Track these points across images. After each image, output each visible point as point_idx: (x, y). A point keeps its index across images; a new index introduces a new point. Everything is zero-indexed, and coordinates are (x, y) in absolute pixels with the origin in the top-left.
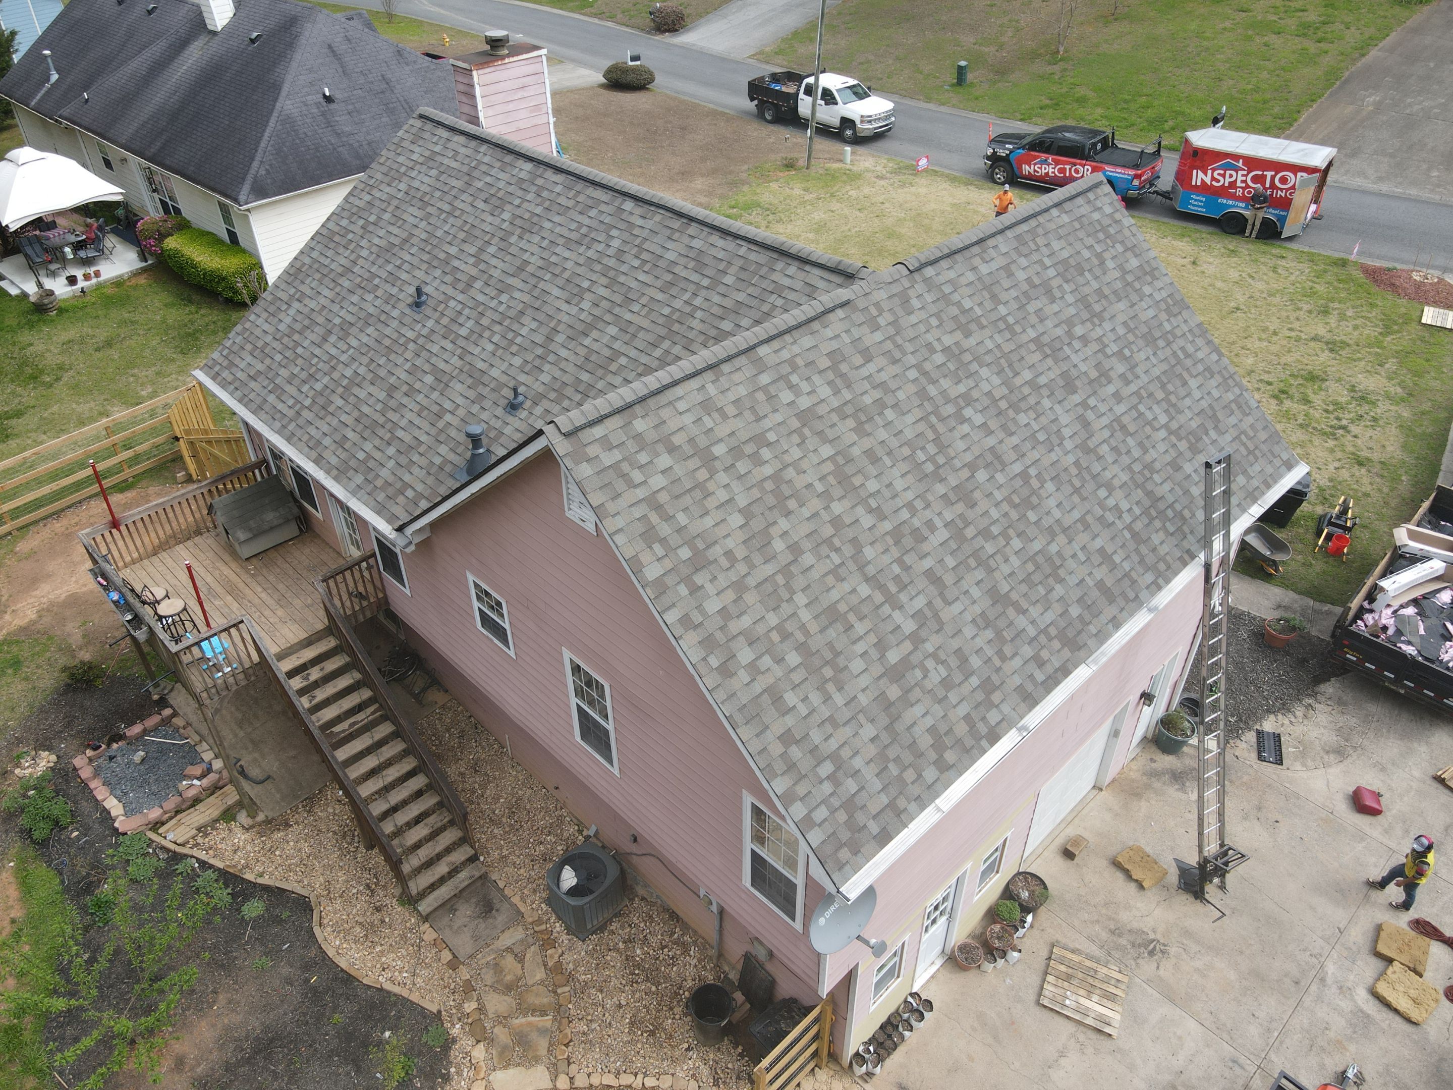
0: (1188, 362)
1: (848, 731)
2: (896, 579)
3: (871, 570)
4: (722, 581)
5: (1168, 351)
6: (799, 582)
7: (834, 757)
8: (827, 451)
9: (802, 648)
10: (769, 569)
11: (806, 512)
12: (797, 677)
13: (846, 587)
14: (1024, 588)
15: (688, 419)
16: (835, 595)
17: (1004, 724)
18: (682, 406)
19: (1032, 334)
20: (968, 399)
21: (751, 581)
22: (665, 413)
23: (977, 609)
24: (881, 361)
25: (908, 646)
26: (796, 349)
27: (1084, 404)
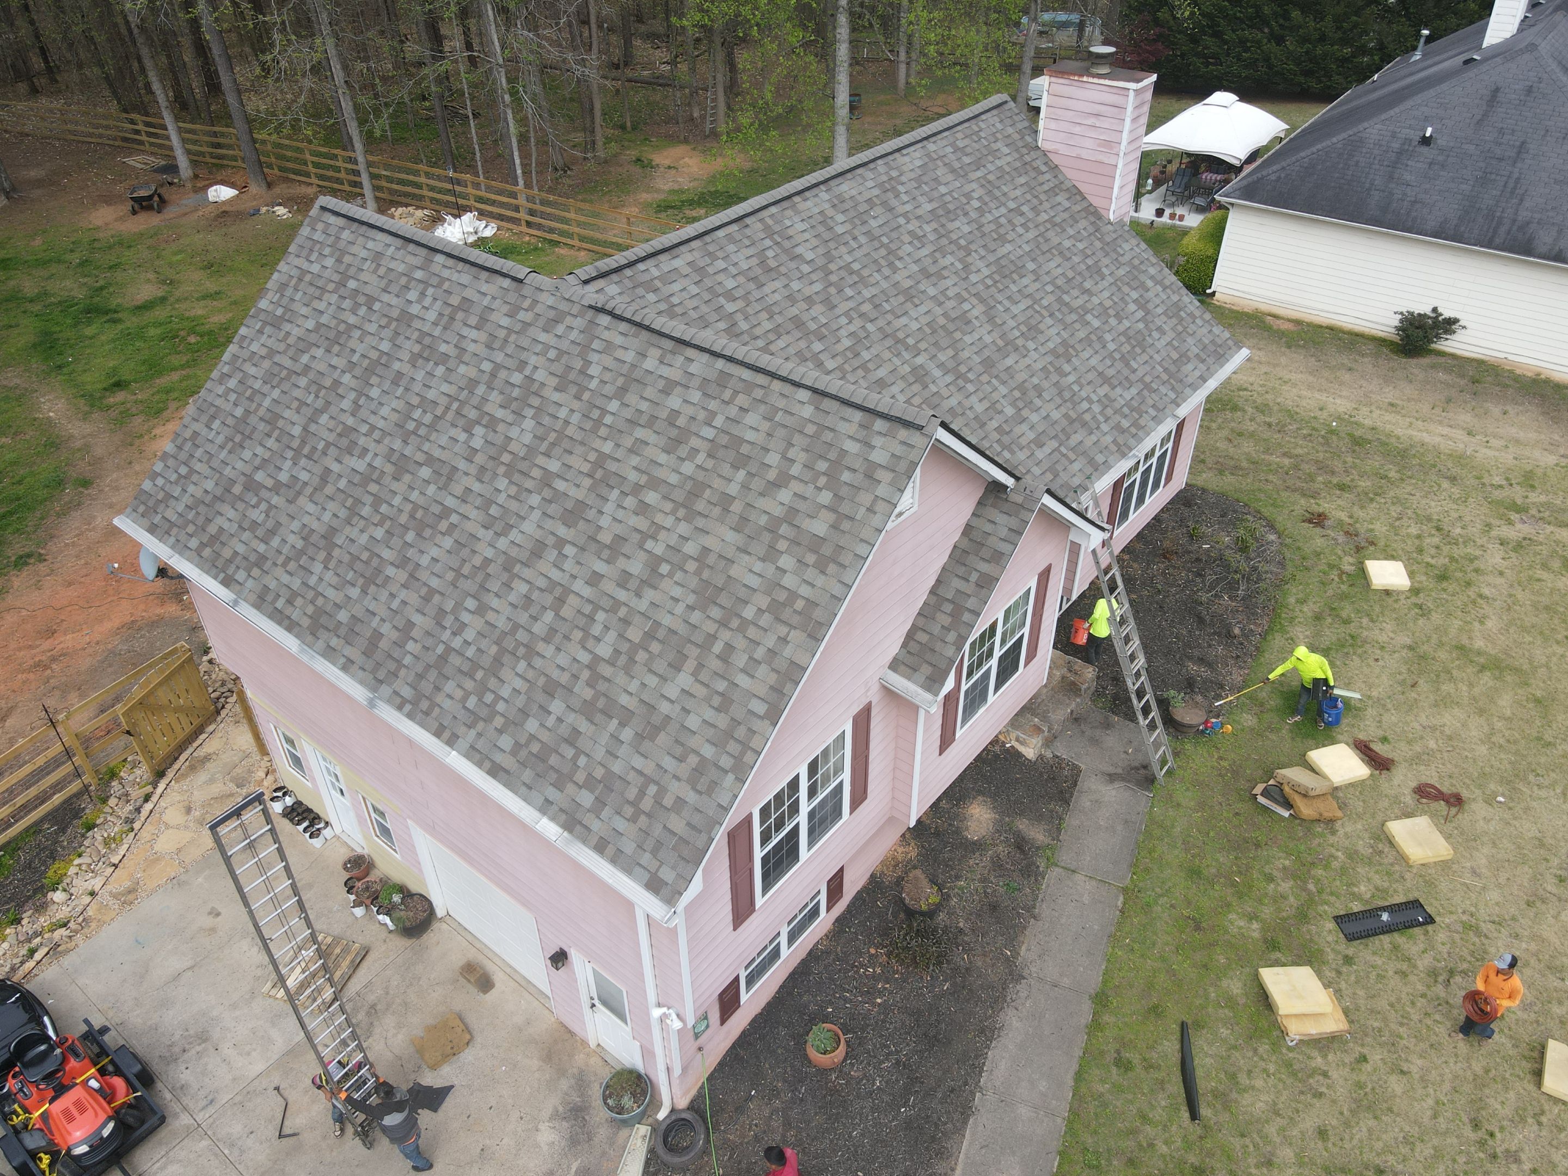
0: (715, 664)
1: (208, 472)
2: (314, 449)
3: (313, 428)
4: (270, 343)
5: (710, 627)
6: (286, 386)
7: (192, 471)
8: (385, 346)
9: (247, 412)
10: (287, 363)
11: (335, 361)
12: (230, 421)
13: (295, 418)
14: (346, 558)
15: (364, 254)
16: (287, 414)
17: (238, 587)
18: (370, 245)
19: (607, 448)
20: (491, 425)
21: (277, 358)
22: (361, 240)
23: (315, 525)
24: (482, 336)
25: (269, 483)
26: (455, 277)
27: (561, 543)
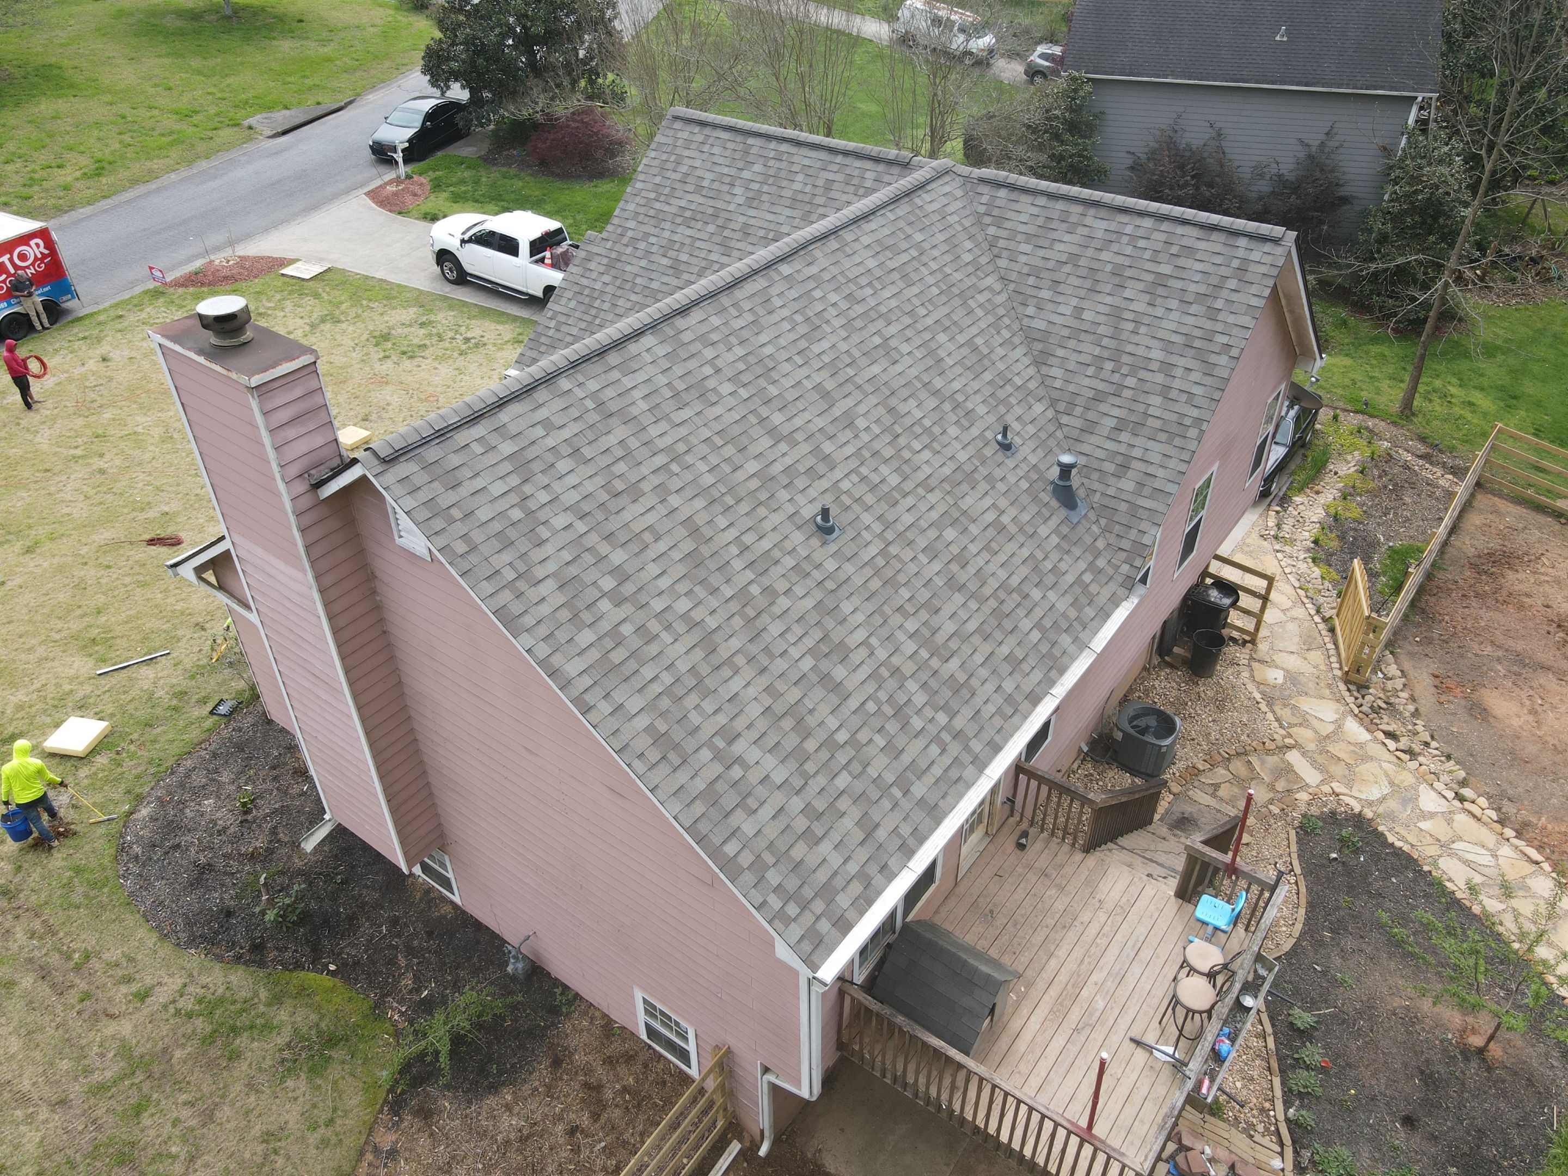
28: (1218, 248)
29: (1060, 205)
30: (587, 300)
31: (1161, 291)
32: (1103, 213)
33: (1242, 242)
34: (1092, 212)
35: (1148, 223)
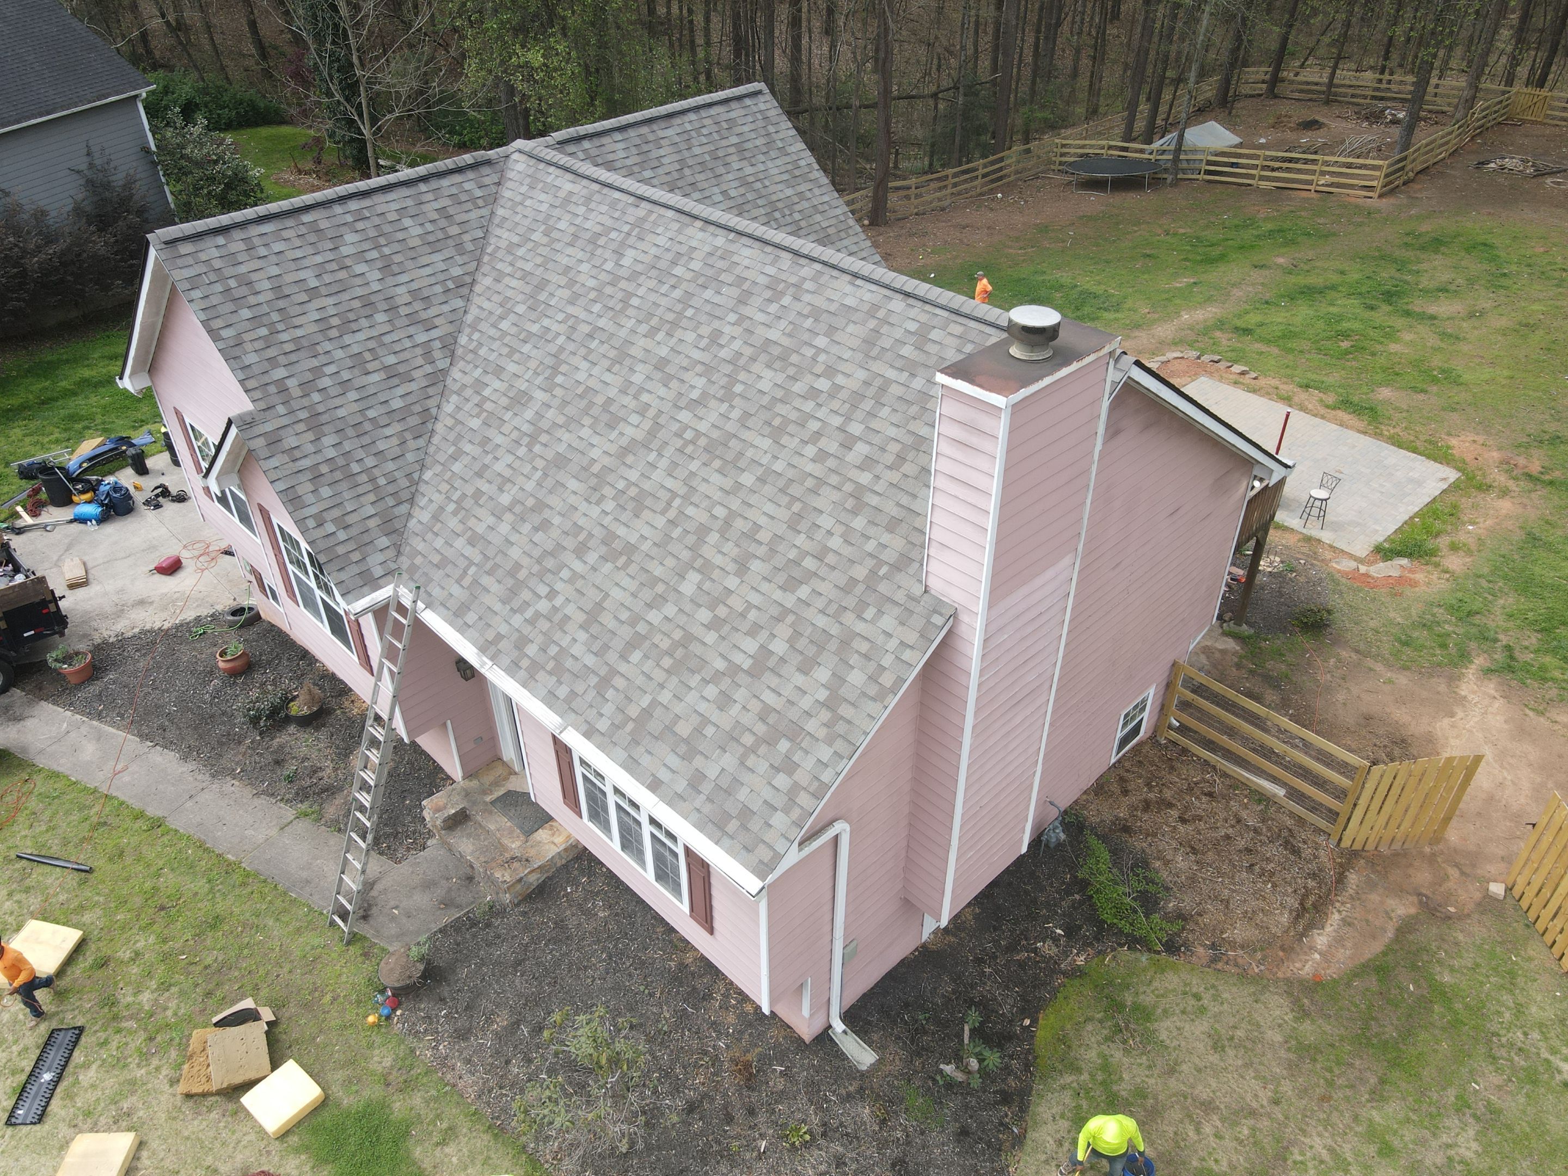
28: (743, 112)
29: (632, 133)
30: (338, 475)
31: (747, 154)
32: (663, 124)
33: (748, 102)
34: (655, 127)
35: (692, 116)
